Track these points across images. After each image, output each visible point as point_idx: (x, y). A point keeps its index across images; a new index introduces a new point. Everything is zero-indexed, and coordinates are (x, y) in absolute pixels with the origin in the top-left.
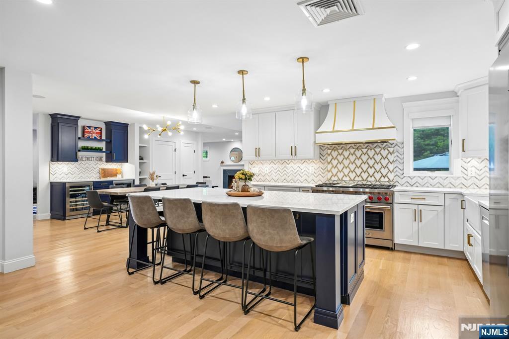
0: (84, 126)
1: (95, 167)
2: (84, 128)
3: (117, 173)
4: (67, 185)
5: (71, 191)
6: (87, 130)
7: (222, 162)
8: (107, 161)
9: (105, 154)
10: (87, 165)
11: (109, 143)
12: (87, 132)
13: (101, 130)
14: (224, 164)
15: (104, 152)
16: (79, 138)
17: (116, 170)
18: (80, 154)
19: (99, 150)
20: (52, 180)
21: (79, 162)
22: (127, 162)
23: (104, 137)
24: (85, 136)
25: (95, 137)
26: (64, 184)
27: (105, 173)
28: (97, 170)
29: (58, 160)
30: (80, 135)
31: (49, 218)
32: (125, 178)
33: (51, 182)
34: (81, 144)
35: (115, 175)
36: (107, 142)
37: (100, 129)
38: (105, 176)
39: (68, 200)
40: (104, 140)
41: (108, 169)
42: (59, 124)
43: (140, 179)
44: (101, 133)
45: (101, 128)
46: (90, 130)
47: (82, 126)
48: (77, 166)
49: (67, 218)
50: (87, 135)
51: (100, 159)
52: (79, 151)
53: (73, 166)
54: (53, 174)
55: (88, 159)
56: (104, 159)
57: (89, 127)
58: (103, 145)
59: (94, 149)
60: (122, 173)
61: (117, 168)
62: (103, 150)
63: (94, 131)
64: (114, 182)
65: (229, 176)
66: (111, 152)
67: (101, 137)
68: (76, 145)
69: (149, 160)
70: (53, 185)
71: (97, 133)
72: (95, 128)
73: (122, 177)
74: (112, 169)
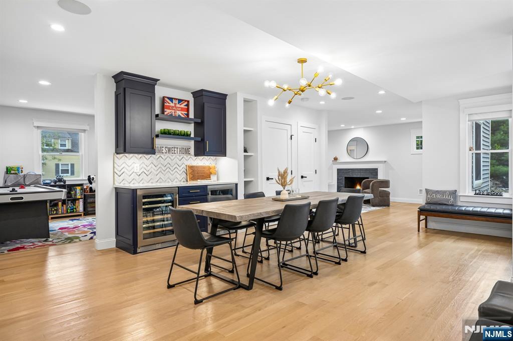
0: (164, 97)
1: (180, 163)
2: (163, 100)
3: (211, 173)
4: (139, 193)
5: (144, 204)
6: (168, 104)
7: (336, 159)
8: (196, 154)
9: (192, 142)
10: (168, 160)
11: (199, 125)
12: (169, 107)
13: (188, 105)
14: (338, 161)
15: (192, 139)
16: (157, 116)
17: (210, 168)
18: (159, 142)
19: (185, 136)
20: (118, 185)
21: (157, 155)
22: (226, 156)
23: (192, 116)
24: (166, 113)
25: (179, 116)
26: (134, 191)
27: (194, 173)
28: (182, 168)
29: (125, 151)
30: (158, 111)
31: (114, 246)
32: (221, 181)
33: (116, 188)
34: (160, 126)
35: (208, 176)
36: (195, 123)
37: (186, 103)
38: (194, 178)
39: (141, 218)
40: (191, 119)
41: (197, 167)
42: (126, 89)
43: (245, 181)
44: (188, 110)
45: (188, 102)
46: (172, 104)
47: (160, 98)
48: (155, 162)
49: (139, 251)
50: (167, 111)
51: (186, 151)
52: (157, 136)
53: (147, 162)
54: (119, 174)
55: (169, 151)
56: (192, 151)
57: (171, 99)
58: (190, 128)
59: (178, 135)
60: (216, 173)
61: (210, 165)
62: (191, 136)
63: (178, 105)
64: (209, 187)
65: (345, 177)
66: (203, 140)
67: (188, 115)
68: (152, 127)
69: (257, 152)
70: (118, 192)
71: (182, 109)
72: (180, 101)
73: (218, 180)
74: (204, 167)
